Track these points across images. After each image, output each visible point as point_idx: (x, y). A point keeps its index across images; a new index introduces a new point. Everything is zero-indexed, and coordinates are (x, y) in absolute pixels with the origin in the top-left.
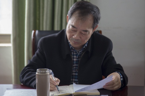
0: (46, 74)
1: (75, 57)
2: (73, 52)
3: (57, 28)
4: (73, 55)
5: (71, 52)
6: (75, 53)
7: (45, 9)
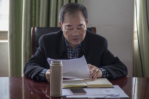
0: (60, 65)
1: (71, 55)
2: (69, 50)
3: (52, 25)
4: (68, 53)
5: (68, 50)
6: (71, 52)
7: (41, 7)
